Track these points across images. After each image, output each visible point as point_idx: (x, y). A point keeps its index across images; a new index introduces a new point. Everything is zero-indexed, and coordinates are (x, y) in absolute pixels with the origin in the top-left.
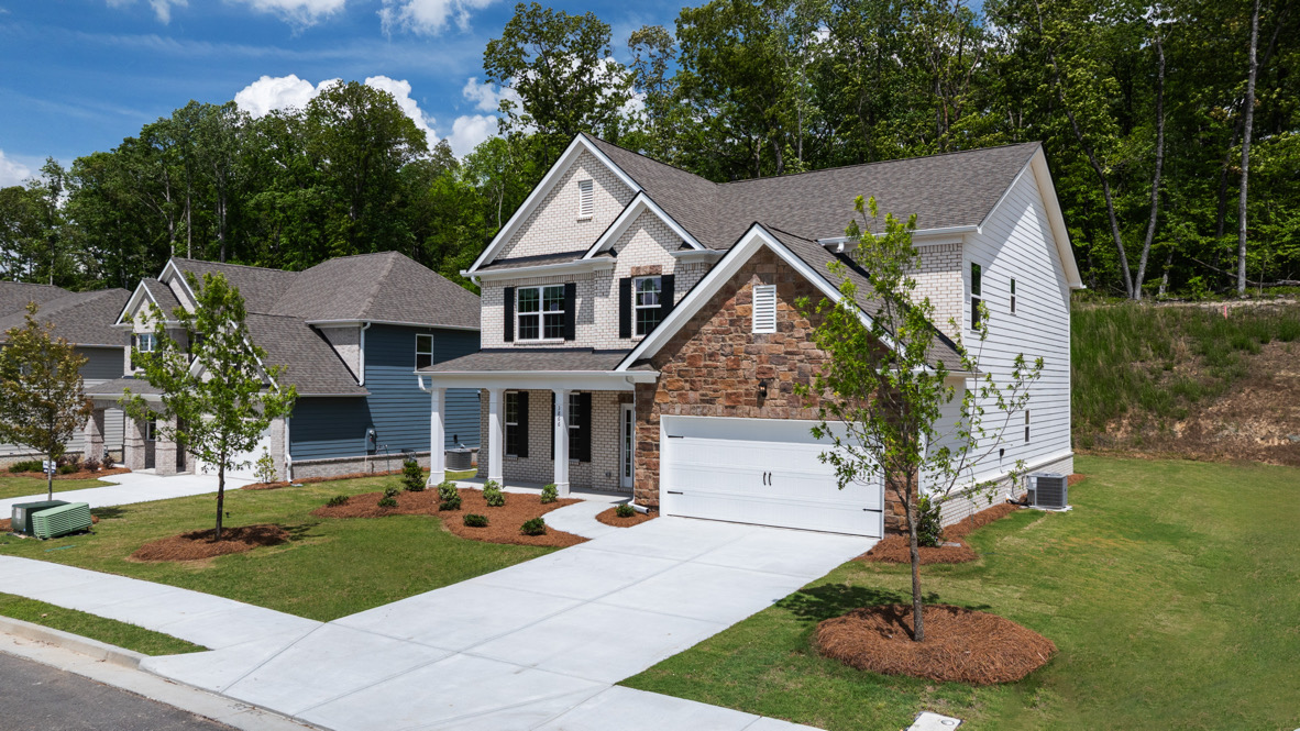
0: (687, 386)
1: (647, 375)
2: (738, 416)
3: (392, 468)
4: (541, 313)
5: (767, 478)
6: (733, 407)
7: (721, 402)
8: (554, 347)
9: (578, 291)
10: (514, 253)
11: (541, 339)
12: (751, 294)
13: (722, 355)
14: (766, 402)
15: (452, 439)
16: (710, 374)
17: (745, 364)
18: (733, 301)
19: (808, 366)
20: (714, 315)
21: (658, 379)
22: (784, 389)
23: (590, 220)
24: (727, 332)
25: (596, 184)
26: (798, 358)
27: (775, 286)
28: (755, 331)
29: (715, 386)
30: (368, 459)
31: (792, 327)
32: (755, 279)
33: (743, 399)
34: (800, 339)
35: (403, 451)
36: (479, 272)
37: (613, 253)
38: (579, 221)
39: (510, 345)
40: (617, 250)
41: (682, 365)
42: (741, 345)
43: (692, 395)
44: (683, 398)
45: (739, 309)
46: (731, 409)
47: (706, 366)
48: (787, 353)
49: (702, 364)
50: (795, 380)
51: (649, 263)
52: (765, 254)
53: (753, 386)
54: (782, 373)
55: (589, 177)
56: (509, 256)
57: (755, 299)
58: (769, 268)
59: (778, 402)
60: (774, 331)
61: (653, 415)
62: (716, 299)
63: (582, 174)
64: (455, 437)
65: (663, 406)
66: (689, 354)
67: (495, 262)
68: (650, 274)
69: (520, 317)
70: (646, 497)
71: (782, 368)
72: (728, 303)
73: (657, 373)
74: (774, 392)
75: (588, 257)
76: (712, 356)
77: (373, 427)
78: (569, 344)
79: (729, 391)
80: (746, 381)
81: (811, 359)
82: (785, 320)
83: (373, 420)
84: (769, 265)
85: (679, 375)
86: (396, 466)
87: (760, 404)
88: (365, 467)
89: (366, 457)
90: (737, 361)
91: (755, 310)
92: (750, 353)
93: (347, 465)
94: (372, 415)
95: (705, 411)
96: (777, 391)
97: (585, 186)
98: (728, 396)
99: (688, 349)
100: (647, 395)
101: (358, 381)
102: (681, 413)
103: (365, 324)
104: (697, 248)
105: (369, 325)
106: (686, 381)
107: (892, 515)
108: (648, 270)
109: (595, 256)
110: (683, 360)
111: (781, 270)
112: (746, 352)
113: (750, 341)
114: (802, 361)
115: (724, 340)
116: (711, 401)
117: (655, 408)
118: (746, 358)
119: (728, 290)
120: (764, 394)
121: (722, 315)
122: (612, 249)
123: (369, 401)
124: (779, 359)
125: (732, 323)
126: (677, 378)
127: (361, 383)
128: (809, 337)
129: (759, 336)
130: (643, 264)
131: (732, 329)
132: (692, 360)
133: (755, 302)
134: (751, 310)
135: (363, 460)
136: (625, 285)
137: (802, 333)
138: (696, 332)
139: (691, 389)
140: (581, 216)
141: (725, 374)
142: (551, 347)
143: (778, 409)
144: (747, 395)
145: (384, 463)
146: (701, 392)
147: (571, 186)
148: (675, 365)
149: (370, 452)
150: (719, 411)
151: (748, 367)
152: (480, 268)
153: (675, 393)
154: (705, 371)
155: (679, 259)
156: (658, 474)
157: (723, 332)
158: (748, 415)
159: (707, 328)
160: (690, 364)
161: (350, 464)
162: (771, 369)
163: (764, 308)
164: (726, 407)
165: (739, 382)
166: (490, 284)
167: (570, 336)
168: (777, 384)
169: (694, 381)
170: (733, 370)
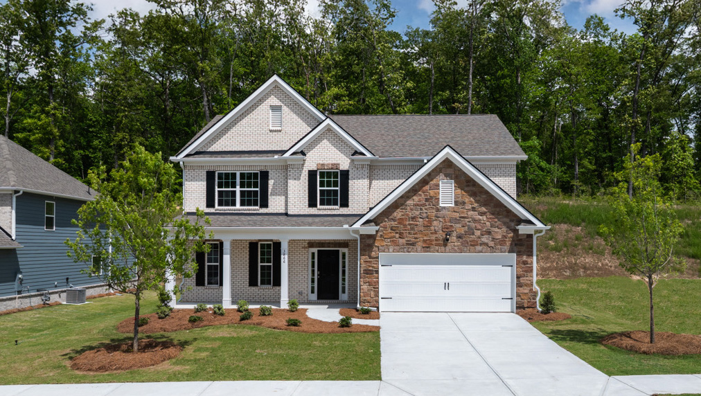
0: (397, 236)
1: (371, 230)
2: (430, 252)
3: (33, 304)
4: (238, 189)
5: (447, 286)
6: (427, 247)
7: (420, 245)
8: (251, 212)
9: (270, 176)
10: (216, 147)
11: (238, 206)
12: (439, 184)
13: (421, 218)
14: (449, 244)
15: (65, 281)
16: (412, 229)
17: (435, 223)
18: (427, 187)
19: (473, 225)
20: (415, 195)
21: (377, 231)
22: (459, 237)
23: (280, 131)
24: (424, 205)
25: (285, 108)
26: (467, 220)
27: (453, 181)
28: (441, 205)
29: (416, 236)
30: (19, 298)
31: (464, 203)
32: (442, 176)
33: (434, 243)
34: (469, 210)
35: (38, 291)
36: (186, 159)
37: (303, 153)
38: (271, 131)
39: (211, 210)
40: (306, 152)
41: (394, 224)
42: (433, 213)
43: (401, 241)
44: (394, 243)
45: (432, 193)
46: (427, 248)
47: (410, 225)
48: (461, 217)
49: (407, 223)
50: (465, 232)
51: (330, 162)
52: (447, 163)
53: (441, 235)
54: (459, 228)
55: (279, 103)
56: (210, 149)
57: (441, 187)
58: (450, 171)
59: (456, 244)
60: (453, 205)
61: (373, 253)
62: (417, 186)
63: (273, 101)
64: (67, 279)
65: (380, 248)
66: (399, 217)
67: (198, 153)
68: (332, 169)
69: (219, 191)
70: (369, 302)
71: (458, 225)
72: (424, 188)
73: (377, 228)
74: (453, 238)
75: (287, 155)
76: (413, 218)
77: (21, 273)
78: (264, 210)
79: (425, 238)
80: (436, 232)
81: (475, 221)
82: (460, 199)
83: (21, 267)
84: (450, 169)
85: (391, 229)
86: (34, 302)
87: (445, 245)
88: (16, 304)
89: (17, 296)
90: (430, 222)
91: (441, 194)
92: (438, 217)
93: (5, 303)
94: (20, 263)
95: (409, 250)
96: (455, 238)
97: (275, 109)
98: (425, 241)
99: (398, 214)
100: (371, 241)
101: (11, 237)
102: (393, 252)
103: (16, 192)
104: (369, 155)
105: (21, 193)
106: (397, 233)
107: (520, 300)
108: (330, 166)
109: (292, 154)
110: (394, 220)
111: (457, 172)
112: (436, 216)
113: (438, 210)
114: (470, 222)
115: (421, 209)
116: (413, 244)
117: (375, 249)
118: (436, 220)
119: (424, 181)
120: (448, 240)
121: (420, 195)
122: (302, 151)
123: (18, 252)
124: (456, 221)
125: (427, 200)
126: (390, 231)
127: (14, 238)
128: (474, 209)
129: (444, 208)
130: (326, 162)
131: (427, 203)
132: (401, 221)
133: (441, 189)
134: (439, 194)
135: (15, 298)
136: (312, 174)
137: (470, 207)
138: (402, 205)
139: (400, 237)
140: (271, 128)
141: (422, 229)
142: (248, 212)
143: (456, 248)
144: (436, 240)
145: (27, 300)
146: (406, 239)
147: (264, 108)
148: (388, 224)
149: (19, 292)
150: (419, 249)
151: (437, 225)
152: (188, 156)
153: (389, 240)
154: (409, 227)
155: (352, 161)
156: (378, 288)
157: (421, 205)
158: (438, 251)
159: (409, 202)
160: (399, 223)
161: (7, 302)
162: (452, 226)
163: (447, 193)
164: (423, 247)
165: (431, 233)
166: (193, 168)
167: (265, 204)
168: (454, 234)
169: (403, 233)
170: (427, 227)
